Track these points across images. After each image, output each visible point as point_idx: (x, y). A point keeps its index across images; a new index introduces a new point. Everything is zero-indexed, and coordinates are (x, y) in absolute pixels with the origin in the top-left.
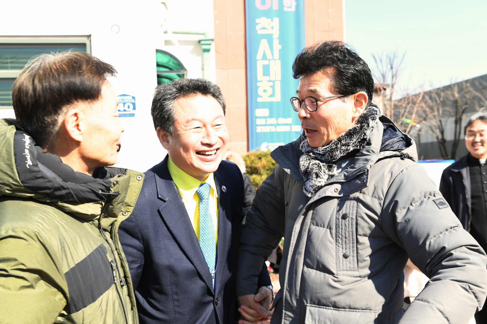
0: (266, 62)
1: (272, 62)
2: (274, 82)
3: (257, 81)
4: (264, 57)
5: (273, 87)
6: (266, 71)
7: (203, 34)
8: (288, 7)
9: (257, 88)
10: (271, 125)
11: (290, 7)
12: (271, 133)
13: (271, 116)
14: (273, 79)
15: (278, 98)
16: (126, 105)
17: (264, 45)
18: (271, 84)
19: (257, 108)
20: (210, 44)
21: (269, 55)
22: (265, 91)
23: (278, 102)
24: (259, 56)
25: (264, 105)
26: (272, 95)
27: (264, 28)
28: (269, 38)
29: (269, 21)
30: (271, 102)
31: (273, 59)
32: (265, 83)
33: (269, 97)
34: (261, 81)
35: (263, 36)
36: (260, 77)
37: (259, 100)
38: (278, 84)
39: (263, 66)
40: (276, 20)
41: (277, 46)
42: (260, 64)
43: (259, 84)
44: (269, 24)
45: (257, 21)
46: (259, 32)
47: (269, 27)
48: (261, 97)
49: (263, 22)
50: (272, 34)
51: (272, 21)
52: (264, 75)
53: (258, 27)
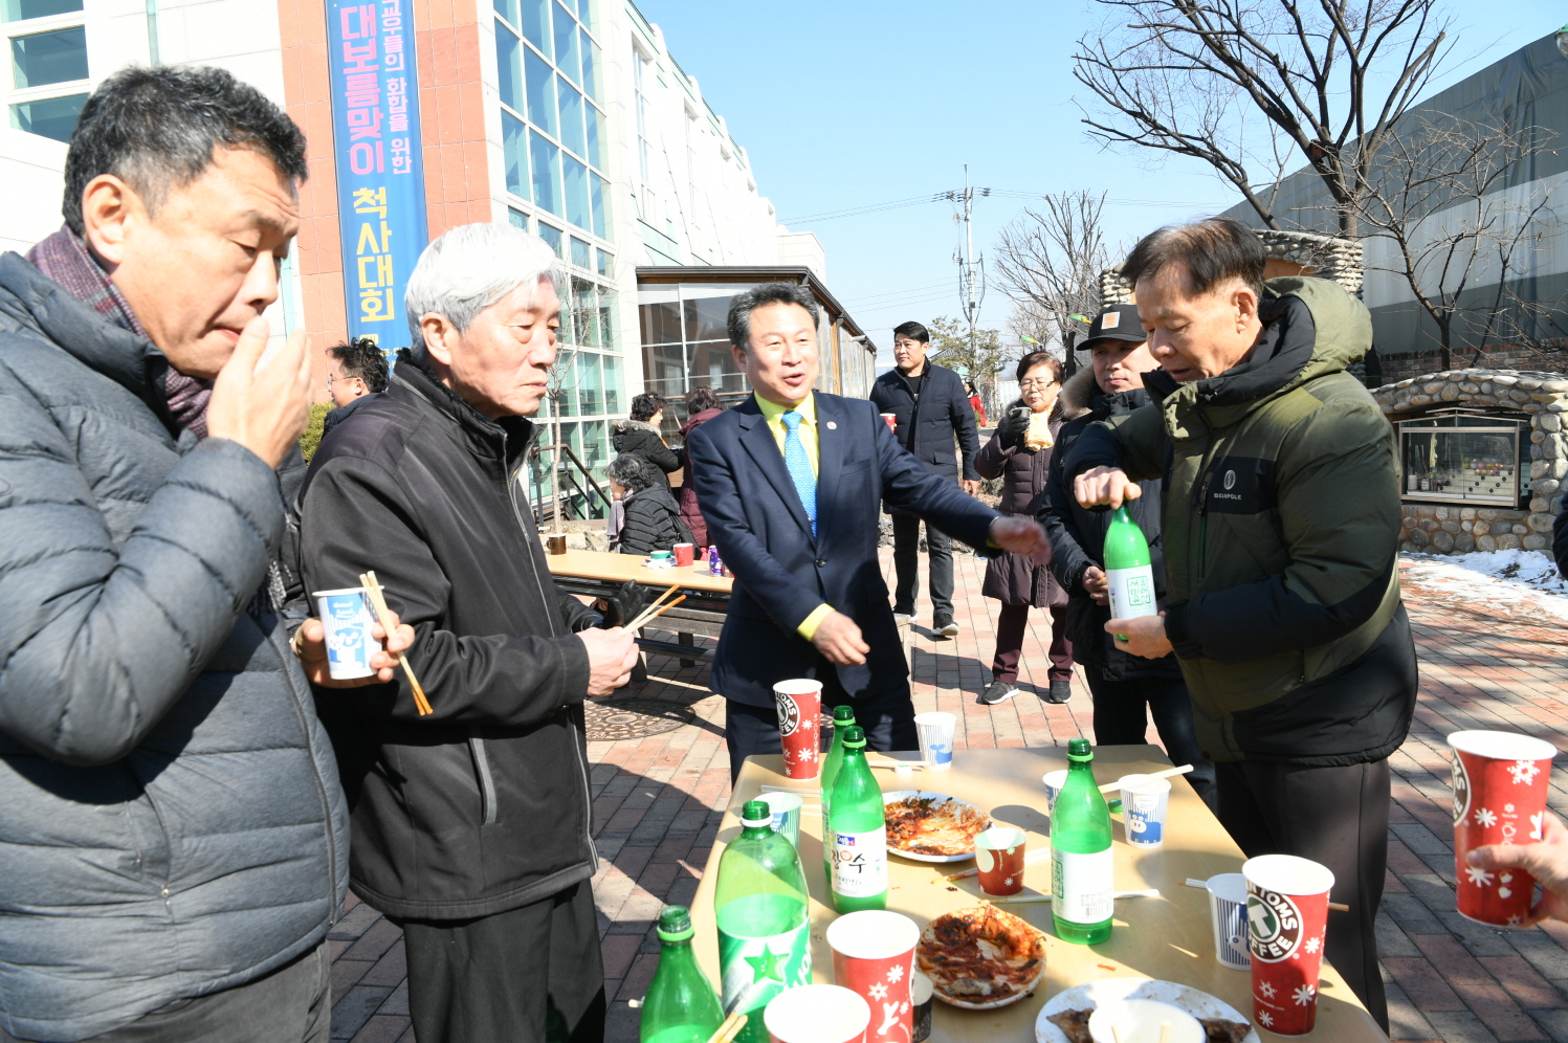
0: (371, 259)
1: (380, 258)
2: (383, 289)
3: (360, 290)
4: (368, 251)
5: (383, 298)
6: (372, 273)
8: (399, 169)
9: (360, 300)
11: (403, 167)
14: (382, 284)
15: (391, 316)
17: (366, 230)
18: (380, 293)
21: (375, 249)
22: (371, 305)
23: (391, 321)
24: (360, 250)
25: (371, 328)
26: (384, 311)
27: (365, 205)
28: (375, 220)
29: (372, 192)
30: (384, 323)
31: (381, 253)
32: (371, 293)
33: (378, 314)
34: (365, 290)
35: (365, 218)
36: (363, 283)
37: (363, 319)
38: (389, 292)
39: (367, 265)
40: (382, 190)
41: (386, 233)
42: (361, 263)
43: (362, 295)
44: (373, 198)
45: (355, 194)
46: (358, 211)
47: (373, 203)
48: (366, 315)
49: (364, 195)
50: (378, 213)
51: (377, 192)
52: (368, 280)
53: (356, 204)
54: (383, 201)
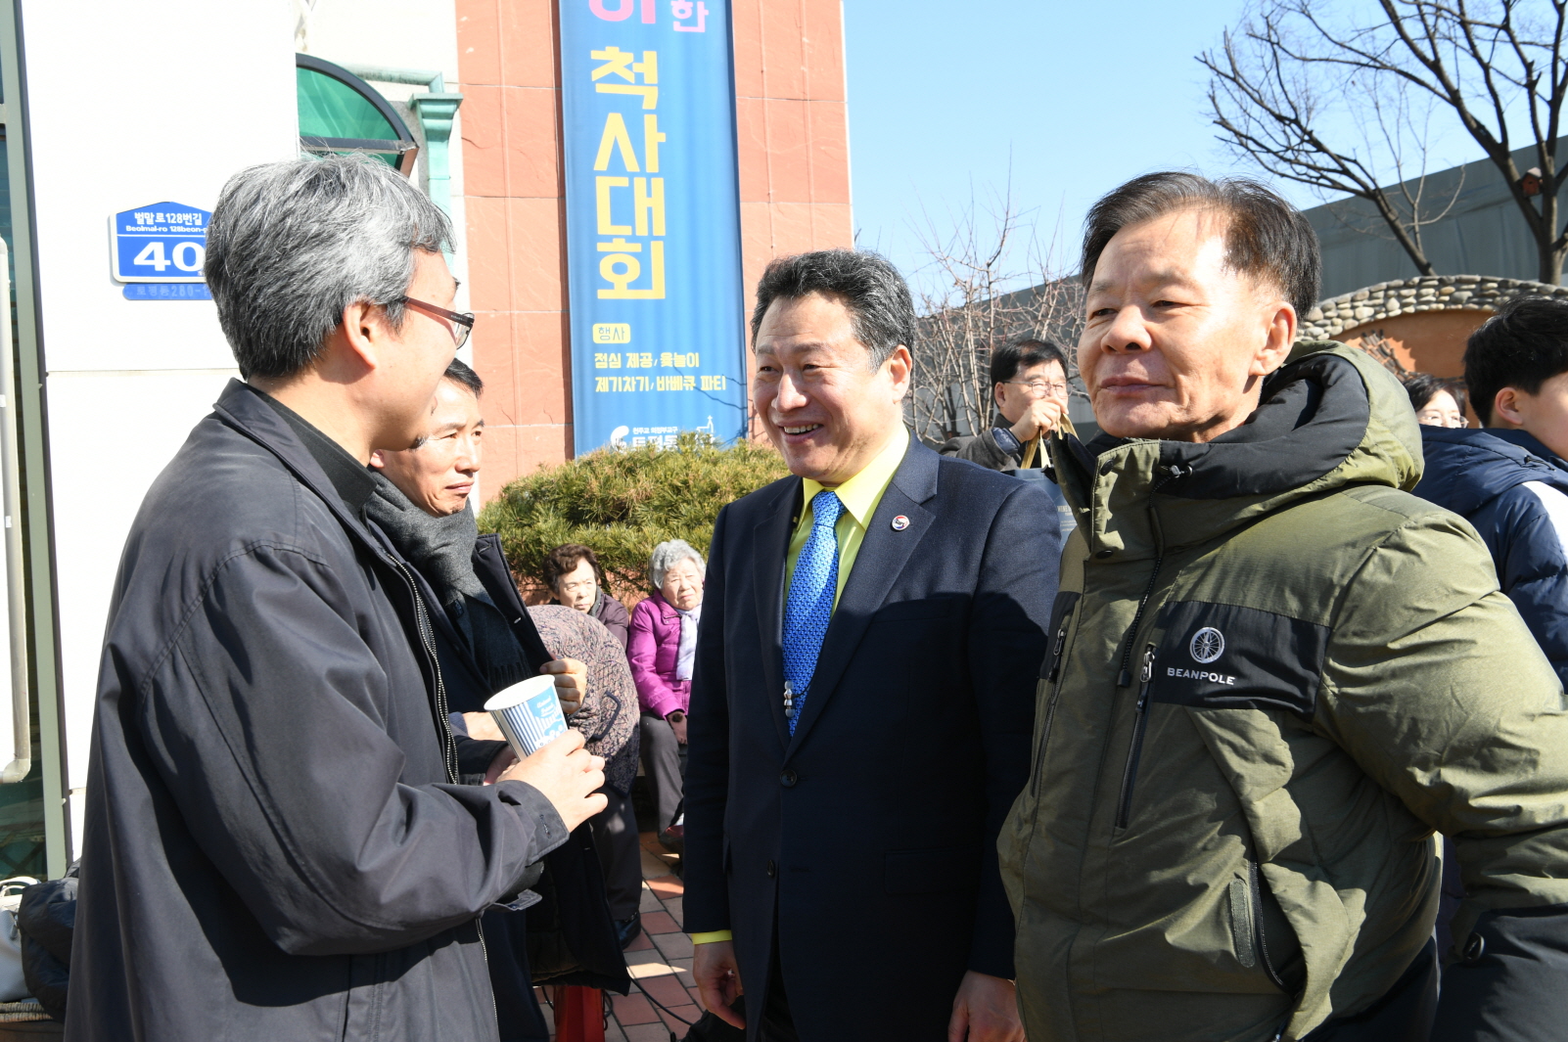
0: (623, 182)
1: (640, 183)
2: (646, 241)
3: (595, 238)
4: (616, 166)
5: (643, 258)
6: (623, 209)
7: (427, 84)
8: (685, 23)
9: (596, 258)
10: (640, 372)
11: (693, 22)
12: (640, 396)
13: (638, 345)
14: (642, 230)
15: (657, 291)
16: (178, 252)
17: (615, 127)
18: (637, 248)
19: (595, 320)
20: (449, 116)
21: (631, 163)
22: (619, 269)
23: (658, 303)
24: (602, 162)
25: (617, 311)
26: (642, 282)
27: (613, 78)
28: (631, 110)
29: (629, 57)
30: (638, 304)
31: (642, 173)
32: (620, 245)
33: (635, 285)
34: (609, 239)
35: (615, 103)
36: (604, 225)
37: (602, 294)
38: (657, 250)
39: (614, 191)
40: (650, 57)
41: (653, 137)
42: (603, 187)
43: (601, 247)
44: (629, 67)
45: (595, 55)
46: (601, 88)
47: (630, 77)
48: (610, 286)
49: (612, 59)
50: (640, 99)
51: (639, 59)
52: (616, 220)
53: (596, 74)
54: (651, 76)
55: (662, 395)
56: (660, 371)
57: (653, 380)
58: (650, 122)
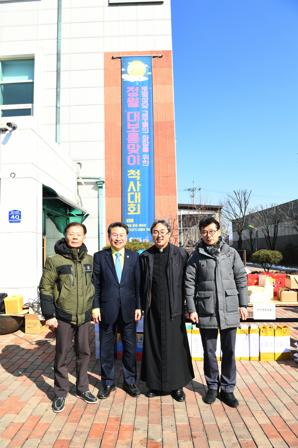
0: (133, 193)
1: (136, 193)
2: (137, 204)
3: (128, 204)
4: (132, 191)
5: (136, 207)
6: (133, 198)
7: (98, 179)
8: (145, 164)
9: (128, 207)
10: (135, 227)
11: (147, 164)
12: (135, 232)
13: (135, 223)
14: (136, 202)
15: (139, 213)
16: (16, 216)
17: (132, 184)
18: (135, 205)
19: (127, 218)
20: (102, 184)
21: (134, 190)
22: (132, 209)
23: (139, 215)
24: (129, 190)
25: (131, 216)
26: (136, 211)
27: (132, 175)
28: (135, 181)
29: (135, 171)
30: (135, 215)
31: (137, 192)
32: (132, 205)
33: (134, 212)
34: (130, 204)
35: (131, 179)
36: (129, 201)
37: (129, 214)
38: (139, 205)
39: (131, 195)
40: (138, 171)
41: (139, 185)
42: (129, 194)
43: (128, 205)
44: (135, 173)
45: (129, 171)
46: (129, 177)
47: (135, 175)
48: (130, 212)
49: (132, 172)
50: (136, 178)
51: (136, 171)
52: (131, 200)
53: (129, 175)
54: (139, 174)
55: (139, 232)
56: (139, 227)
57: (137, 229)
58: (138, 182)
